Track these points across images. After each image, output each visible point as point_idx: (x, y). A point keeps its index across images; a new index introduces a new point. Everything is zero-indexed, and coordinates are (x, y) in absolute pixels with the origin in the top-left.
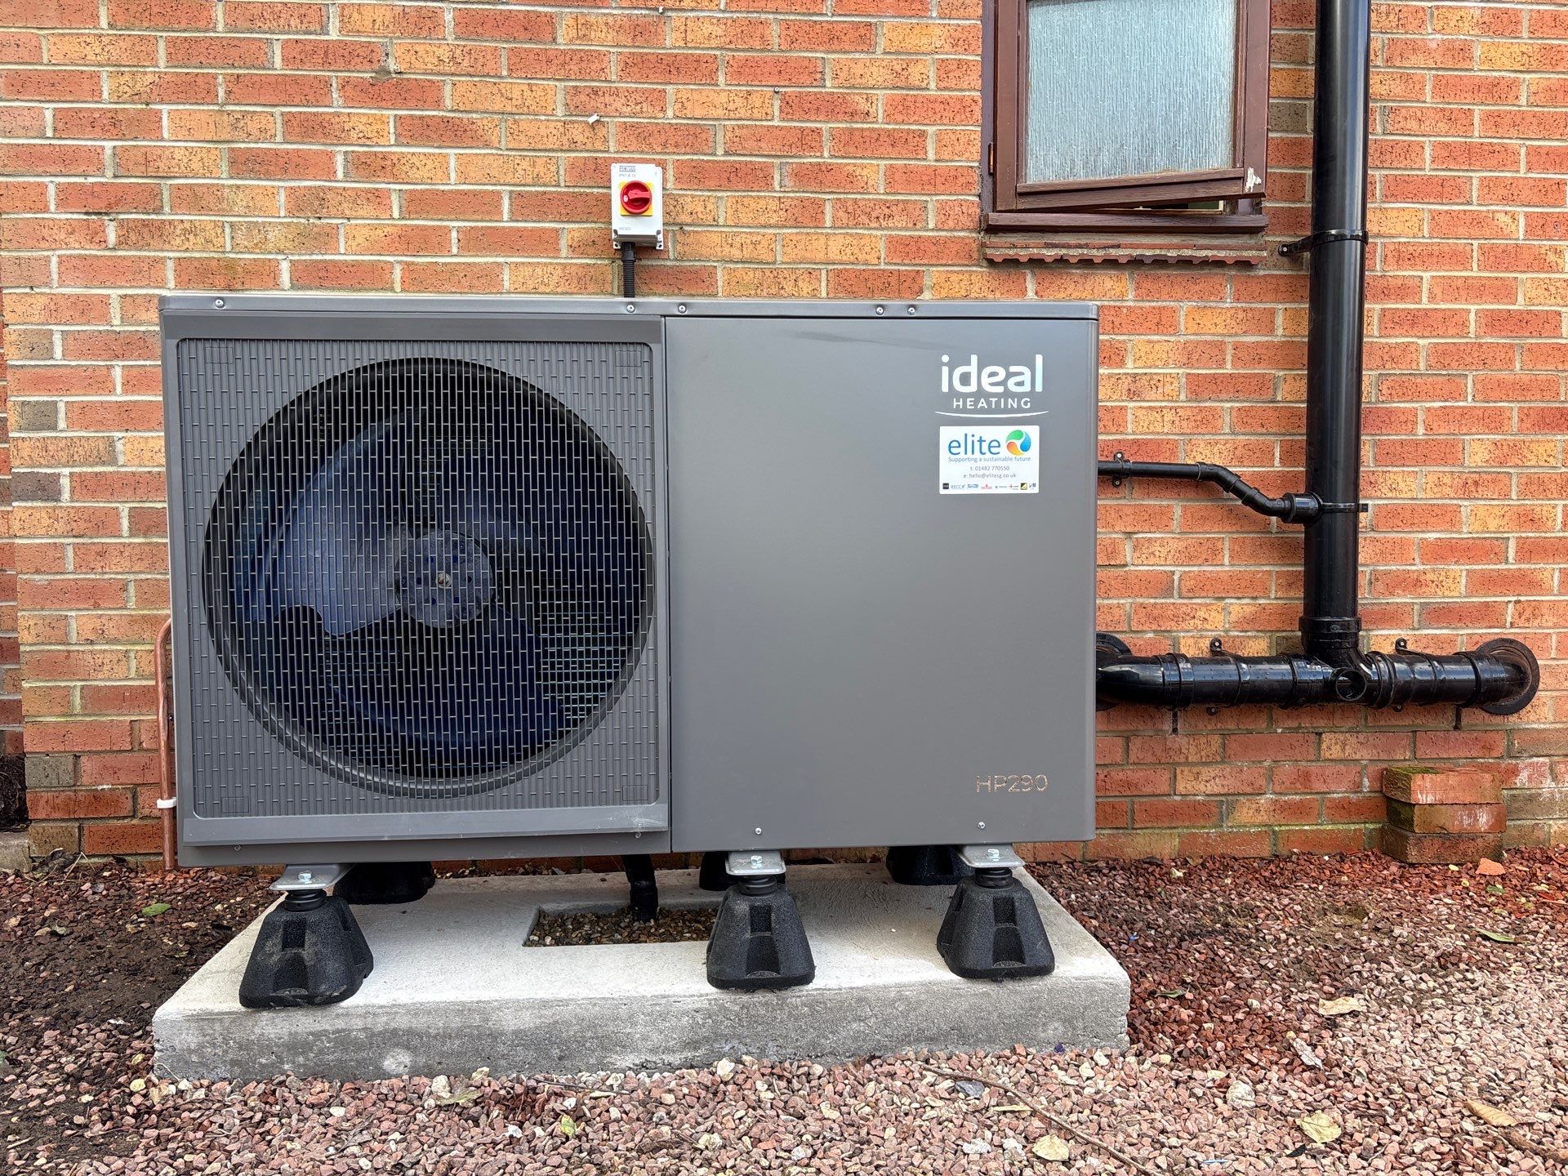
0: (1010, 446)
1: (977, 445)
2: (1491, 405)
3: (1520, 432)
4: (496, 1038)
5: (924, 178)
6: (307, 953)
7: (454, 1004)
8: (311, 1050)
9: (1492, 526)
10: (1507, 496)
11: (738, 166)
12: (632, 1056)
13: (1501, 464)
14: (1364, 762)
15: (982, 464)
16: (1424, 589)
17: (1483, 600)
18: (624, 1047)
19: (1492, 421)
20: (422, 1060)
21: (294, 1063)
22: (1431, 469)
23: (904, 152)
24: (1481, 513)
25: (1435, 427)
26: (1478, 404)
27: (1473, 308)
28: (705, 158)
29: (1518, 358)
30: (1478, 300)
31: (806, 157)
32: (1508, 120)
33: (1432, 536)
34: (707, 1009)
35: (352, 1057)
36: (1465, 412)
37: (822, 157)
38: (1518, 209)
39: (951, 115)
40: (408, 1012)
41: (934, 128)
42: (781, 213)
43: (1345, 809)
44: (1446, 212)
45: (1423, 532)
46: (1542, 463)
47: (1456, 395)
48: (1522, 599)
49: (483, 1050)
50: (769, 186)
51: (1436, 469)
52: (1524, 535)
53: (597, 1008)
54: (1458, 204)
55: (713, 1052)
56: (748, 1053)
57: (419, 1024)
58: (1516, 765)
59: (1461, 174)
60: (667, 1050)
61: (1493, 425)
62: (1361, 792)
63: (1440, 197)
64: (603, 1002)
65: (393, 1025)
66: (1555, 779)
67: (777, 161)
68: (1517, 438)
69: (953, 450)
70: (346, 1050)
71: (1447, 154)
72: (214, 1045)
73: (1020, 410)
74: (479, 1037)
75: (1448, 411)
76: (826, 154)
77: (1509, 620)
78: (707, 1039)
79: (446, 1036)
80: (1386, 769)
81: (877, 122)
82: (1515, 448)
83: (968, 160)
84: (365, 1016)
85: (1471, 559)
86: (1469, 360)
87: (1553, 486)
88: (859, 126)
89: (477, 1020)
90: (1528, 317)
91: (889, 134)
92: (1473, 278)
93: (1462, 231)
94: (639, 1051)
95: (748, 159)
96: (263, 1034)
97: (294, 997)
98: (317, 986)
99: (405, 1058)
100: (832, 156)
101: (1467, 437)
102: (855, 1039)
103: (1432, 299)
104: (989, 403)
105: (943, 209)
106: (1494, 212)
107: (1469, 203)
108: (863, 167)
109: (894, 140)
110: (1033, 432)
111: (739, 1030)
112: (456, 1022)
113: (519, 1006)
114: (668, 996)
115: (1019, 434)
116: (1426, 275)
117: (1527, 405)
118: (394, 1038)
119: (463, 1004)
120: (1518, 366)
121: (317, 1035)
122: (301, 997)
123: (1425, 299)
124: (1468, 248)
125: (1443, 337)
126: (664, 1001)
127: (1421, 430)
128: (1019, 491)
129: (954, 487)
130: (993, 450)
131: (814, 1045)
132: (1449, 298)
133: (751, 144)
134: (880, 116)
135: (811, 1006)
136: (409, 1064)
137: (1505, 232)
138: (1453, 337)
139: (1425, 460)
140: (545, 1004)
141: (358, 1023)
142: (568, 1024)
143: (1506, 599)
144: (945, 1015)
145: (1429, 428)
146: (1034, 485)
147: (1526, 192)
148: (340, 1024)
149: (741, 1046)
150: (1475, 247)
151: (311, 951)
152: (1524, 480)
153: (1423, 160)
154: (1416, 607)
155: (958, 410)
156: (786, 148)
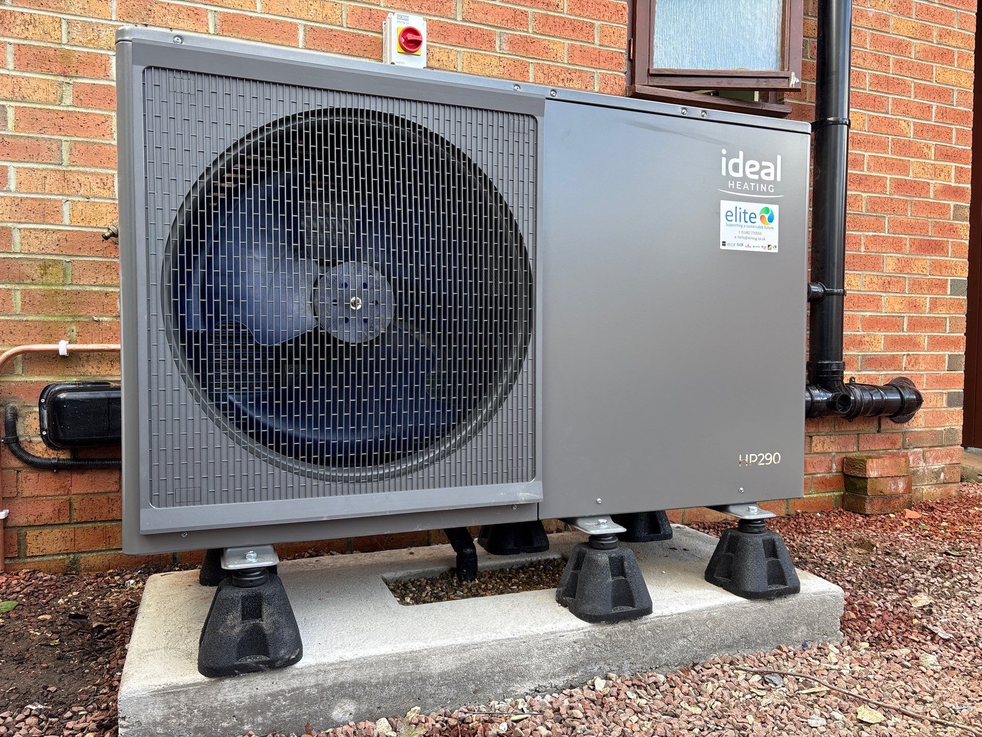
0: (762, 217)
1: (743, 215)
2: (897, 236)
3: (910, 253)
4: (425, 680)
5: (593, 56)
6: (266, 623)
7: (392, 655)
8: (269, 710)
9: (897, 308)
10: (903, 292)
11: (471, 30)
12: (528, 684)
13: (901, 272)
14: (833, 454)
15: (745, 229)
16: (864, 346)
17: (892, 353)
18: (523, 677)
19: (897, 245)
20: (364, 707)
21: (253, 723)
22: (868, 273)
23: (580, 36)
24: (892, 301)
25: (870, 247)
26: (890, 235)
27: (889, 176)
28: (449, 21)
29: (909, 208)
30: (891, 172)
31: (517, 31)
32: (905, 66)
33: (868, 314)
34: (583, 640)
35: (303, 713)
36: (884, 239)
37: (527, 32)
38: (910, 120)
39: (610, 15)
40: (354, 666)
41: (599, 23)
42: (500, 68)
43: (824, 484)
44: (876, 117)
45: (863, 311)
46: (920, 272)
47: (880, 228)
48: (911, 353)
49: (415, 692)
50: (492, 48)
51: (870, 273)
52: (911, 315)
53: (504, 648)
54: (881, 113)
55: (586, 673)
56: (611, 671)
57: (362, 676)
58: (907, 453)
59: (883, 95)
60: (555, 675)
61: (897, 248)
62: (831, 472)
63: (874, 108)
64: (508, 642)
65: (341, 679)
66: (925, 461)
67: (498, 31)
68: (909, 256)
69: (729, 218)
70: (300, 705)
71: (878, 82)
72: (179, 716)
73: (768, 193)
74: (412, 682)
75: (876, 238)
76: (530, 31)
77: (904, 366)
78: (582, 663)
79: (384, 684)
80: (846, 458)
81: (563, 13)
82: (908, 263)
83: (619, 48)
84: (317, 674)
85: (887, 329)
86: (886, 208)
87: (924, 286)
88: (552, 13)
89: (410, 667)
90: (915, 185)
91: (572, 22)
92: (889, 158)
93: (884, 129)
94: (533, 678)
95: (479, 26)
96: (225, 701)
97: (257, 663)
98: (277, 652)
99: (350, 707)
100: (535, 33)
101: (885, 255)
102: (681, 652)
103: (869, 169)
104: (750, 186)
105: (603, 78)
106: (899, 120)
107: (887, 113)
108: (555, 43)
109: (575, 27)
110: (775, 209)
111: (605, 654)
112: (393, 671)
113: (444, 652)
114: (556, 632)
115: (767, 210)
116: (867, 154)
117: (913, 237)
118: (342, 691)
119: (399, 655)
120: (909, 213)
121: (274, 696)
122: (263, 663)
123: (865, 169)
124: (886, 140)
125: (874, 193)
126: (552, 636)
127: (863, 249)
128: (767, 250)
129: (729, 244)
130: (752, 220)
131: (655, 659)
132: (877, 169)
133: (480, 16)
134: (566, 9)
135: (653, 631)
136: (353, 711)
137: (905, 132)
138: (879, 193)
139: (865, 267)
140: (464, 648)
141: (312, 681)
142: (481, 663)
143: (903, 353)
144: (737, 628)
145: (867, 248)
146: (776, 247)
147: (914, 110)
148: (295, 683)
149: (606, 666)
150: (890, 140)
151: (269, 621)
152: (912, 282)
153: (865, 83)
154: (860, 357)
155: (731, 190)
156: (504, 22)
